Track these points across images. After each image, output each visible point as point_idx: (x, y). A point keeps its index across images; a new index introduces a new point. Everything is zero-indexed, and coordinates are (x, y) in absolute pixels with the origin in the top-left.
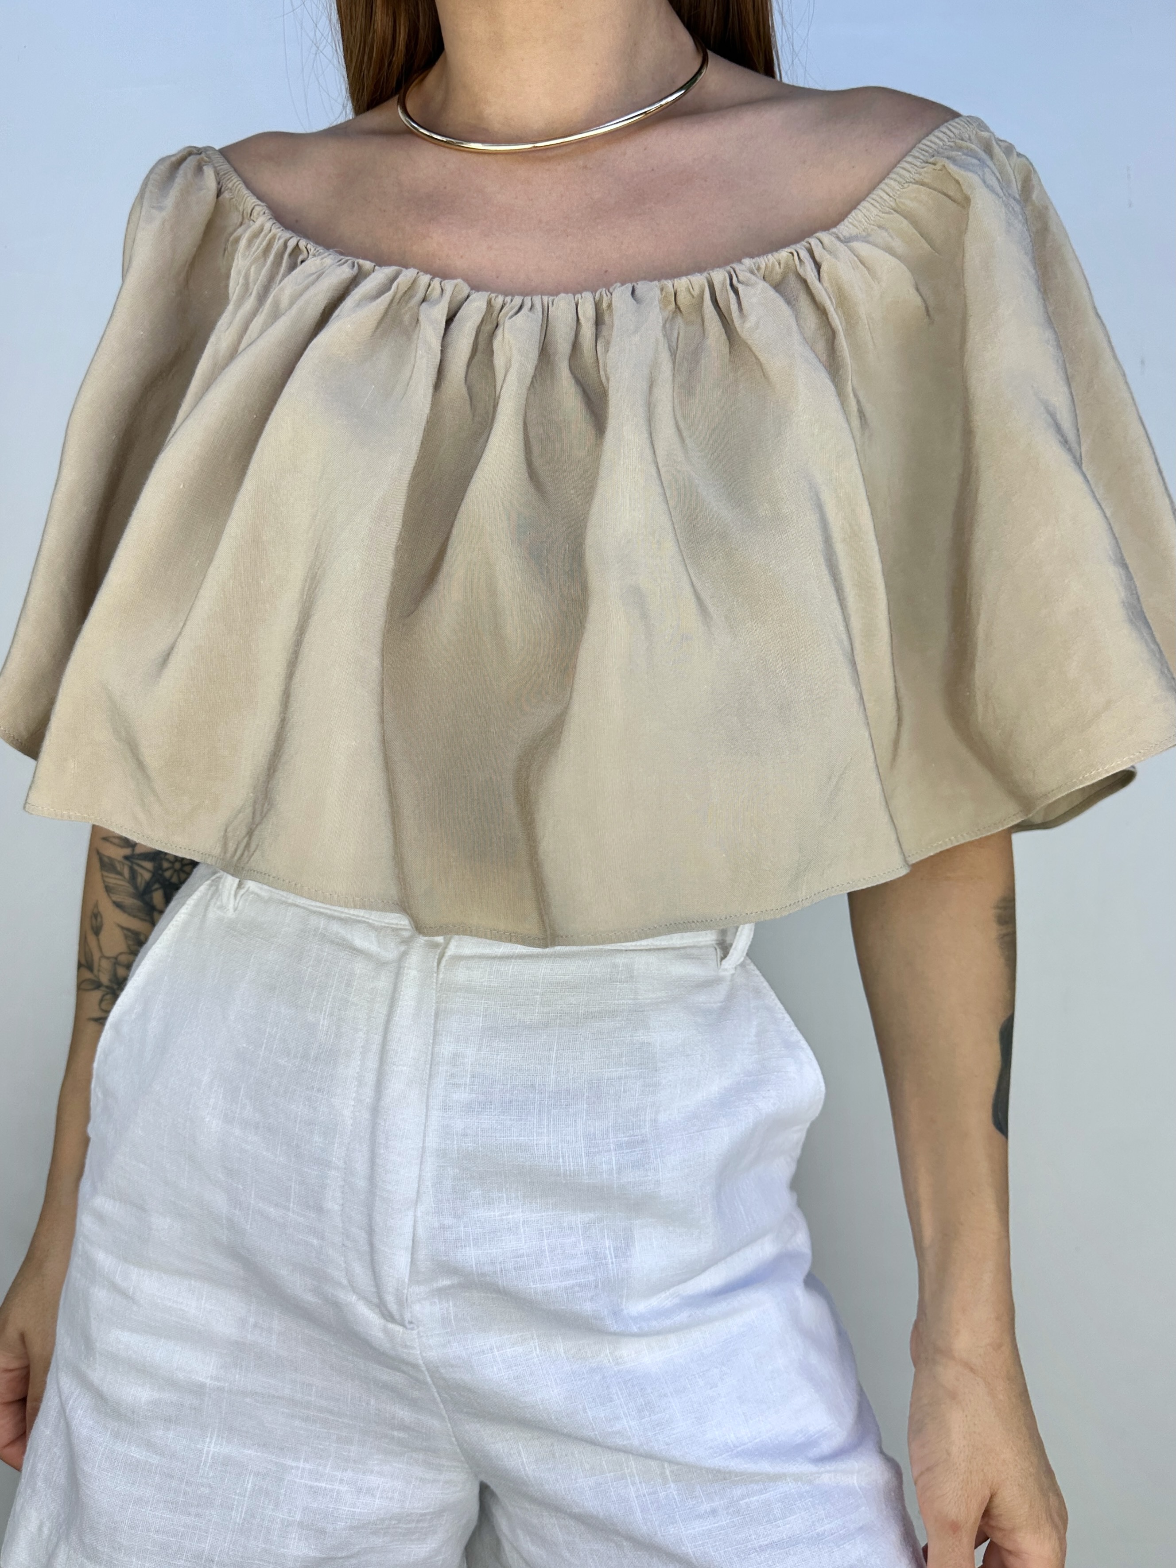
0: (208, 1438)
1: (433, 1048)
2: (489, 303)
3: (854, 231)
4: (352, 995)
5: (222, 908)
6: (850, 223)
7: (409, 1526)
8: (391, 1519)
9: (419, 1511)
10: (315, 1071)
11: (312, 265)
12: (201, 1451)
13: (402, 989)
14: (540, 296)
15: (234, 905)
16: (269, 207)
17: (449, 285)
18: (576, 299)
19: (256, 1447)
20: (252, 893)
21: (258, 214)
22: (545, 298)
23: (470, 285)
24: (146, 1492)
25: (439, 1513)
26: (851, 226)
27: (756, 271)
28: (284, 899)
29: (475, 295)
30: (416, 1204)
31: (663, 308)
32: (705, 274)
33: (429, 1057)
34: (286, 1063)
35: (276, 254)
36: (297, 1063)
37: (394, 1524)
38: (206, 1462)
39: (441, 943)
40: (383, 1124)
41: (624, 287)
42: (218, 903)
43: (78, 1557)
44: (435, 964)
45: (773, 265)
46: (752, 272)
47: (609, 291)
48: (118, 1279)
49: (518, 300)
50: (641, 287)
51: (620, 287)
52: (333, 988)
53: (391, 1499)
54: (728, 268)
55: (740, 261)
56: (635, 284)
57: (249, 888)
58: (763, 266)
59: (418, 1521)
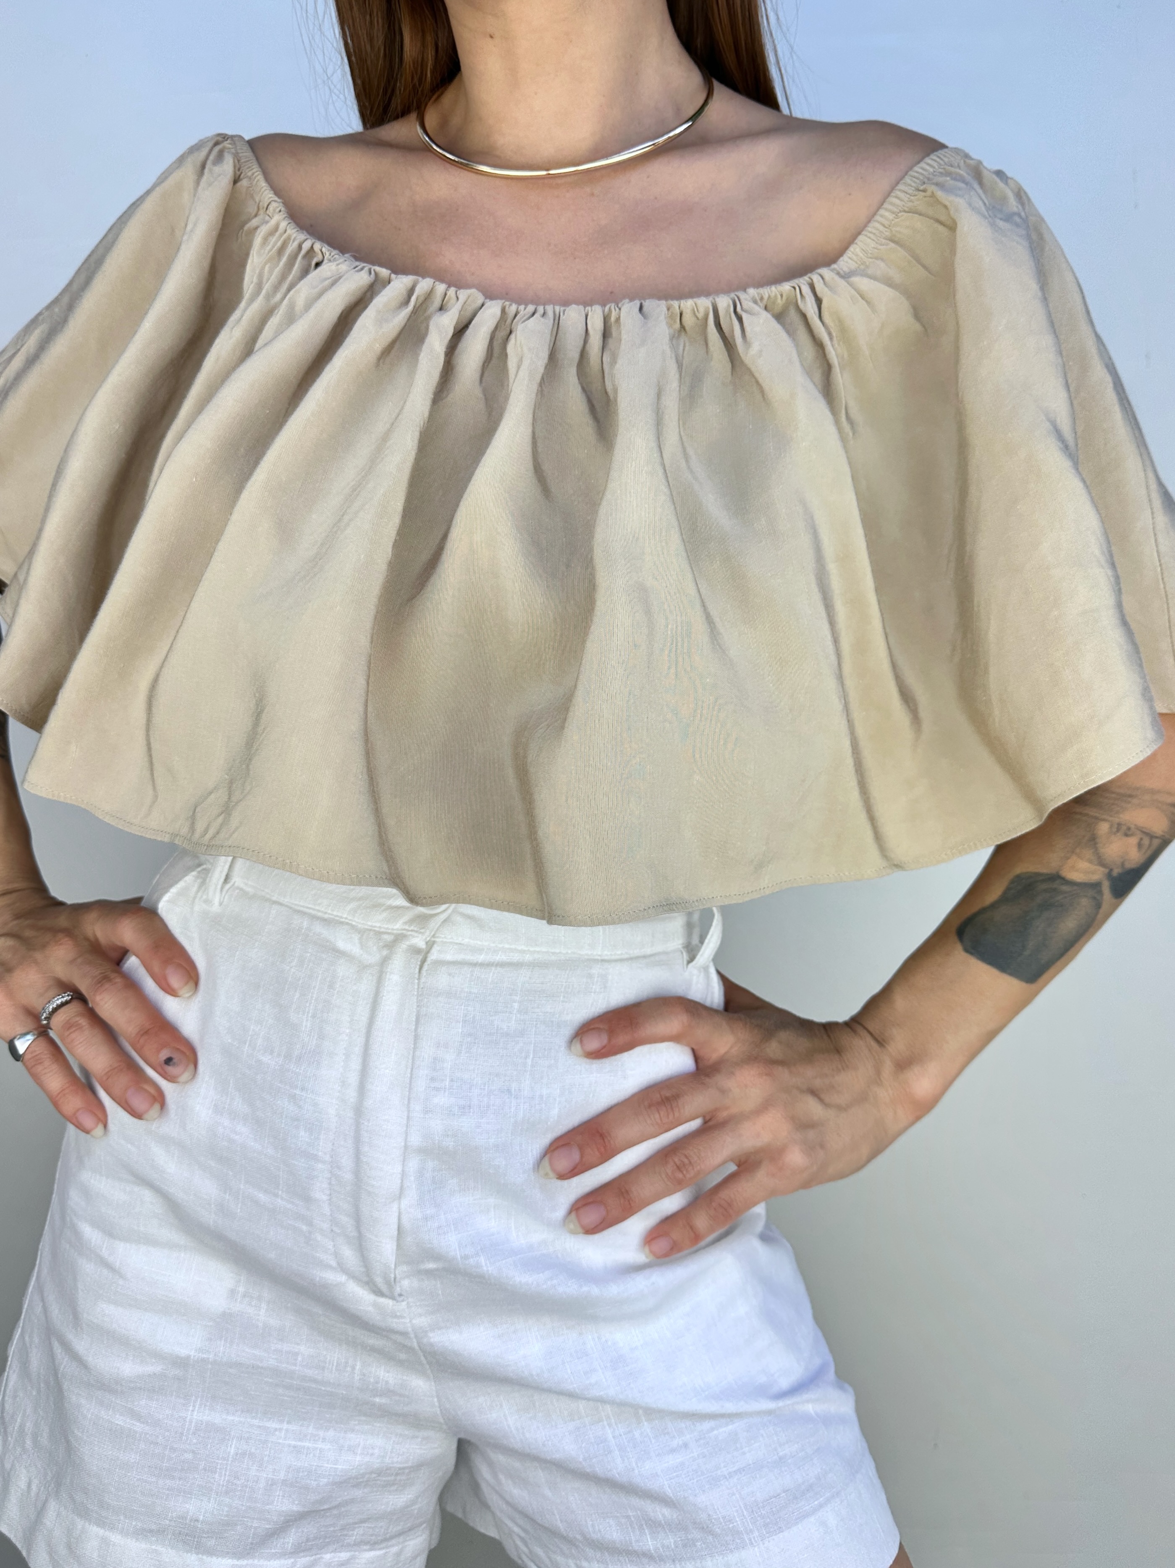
0: (191, 1407)
1: (414, 1052)
2: (503, 311)
3: (853, 266)
4: (334, 997)
5: (208, 902)
6: (850, 258)
7: (389, 1478)
8: (371, 1473)
9: (399, 1466)
10: (298, 1070)
11: (327, 269)
12: (184, 1419)
13: (385, 994)
14: (552, 306)
15: (220, 900)
16: (285, 204)
17: (463, 294)
18: (586, 311)
19: (239, 1413)
20: (238, 888)
21: (274, 210)
22: (557, 308)
23: (484, 295)
24: (131, 1457)
25: (418, 1466)
26: (850, 261)
27: (759, 301)
28: (268, 896)
29: (489, 303)
30: (400, 1198)
31: (670, 326)
32: (711, 298)
33: (410, 1061)
34: (269, 1061)
35: (289, 255)
36: (280, 1062)
37: (375, 1477)
38: (189, 1430)
39: (423, 949)
40: (366, 1124)
41: (632, 303)
42: (204, 897)
43: (69, 1514)
44: (417, 970)
45: (776, 296)
46: (755, 302)
47: (618, 306)
48: (105, 1253)
49: (531, 308)
50: (648, 304)
51: (628, 303)
52: (316, 989)
53: (372, 1454)
54: (733, 295)
55: (745, 290)
56: (643, 302)
57: (235, 883)
58: (766, 297)
59: (397, 1474)
